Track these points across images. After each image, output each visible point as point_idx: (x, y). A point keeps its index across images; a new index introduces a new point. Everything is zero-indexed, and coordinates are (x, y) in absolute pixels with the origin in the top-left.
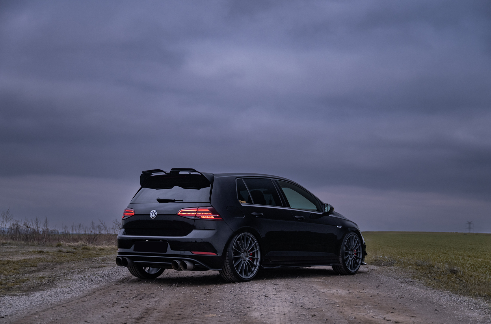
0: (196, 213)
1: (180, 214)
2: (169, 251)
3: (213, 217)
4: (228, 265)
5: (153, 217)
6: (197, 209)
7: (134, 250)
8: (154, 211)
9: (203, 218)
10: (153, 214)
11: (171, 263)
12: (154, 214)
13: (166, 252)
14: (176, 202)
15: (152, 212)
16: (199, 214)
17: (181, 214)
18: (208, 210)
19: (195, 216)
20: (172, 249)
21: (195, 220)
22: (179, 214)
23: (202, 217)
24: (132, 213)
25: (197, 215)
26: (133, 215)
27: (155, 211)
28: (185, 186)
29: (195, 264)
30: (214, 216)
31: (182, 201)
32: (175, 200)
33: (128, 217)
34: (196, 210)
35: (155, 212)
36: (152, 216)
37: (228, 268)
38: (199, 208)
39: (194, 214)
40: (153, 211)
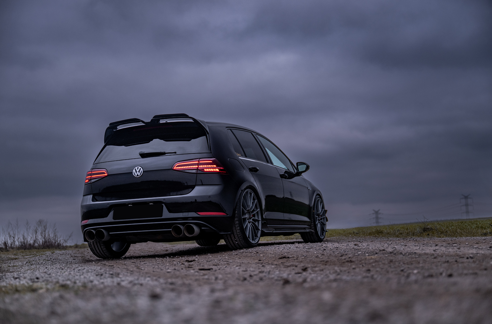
0: (198, 165)
1: (176, 168)
2: (166, 214)
3: (217, 170)
4: (237, 227)
5: (138, 175)
6: (199, 161)
7: (114, 218)
8: (138, 168)
9: (207, 171)
10: (137, 172)
11: (171, 230)
12: (139, 172)
13: (162, 216)
14: (166, 154)
15: (135, 170)
16: (202, 166)
17: (178, 168)
18: (211, 162)
19: (197, 169)
20: (170, 211)
21: (197, 173)
22: (174, 168)
23: (205, 170)
24: (104, 173)
25: (199, 168)
26: (106, 176)
27: (140, 167)
28: (167, 138)
29: (203, 228)
30: (219, 169)
31: (175, 153)
32: (166, 152)
33: (97, 179)
34: (197, 162)
35: (140, 169)
36: (136, 175)
37: (238, 231)
38: (200, 159)
39: (195, 166)
40: (136, 168)
